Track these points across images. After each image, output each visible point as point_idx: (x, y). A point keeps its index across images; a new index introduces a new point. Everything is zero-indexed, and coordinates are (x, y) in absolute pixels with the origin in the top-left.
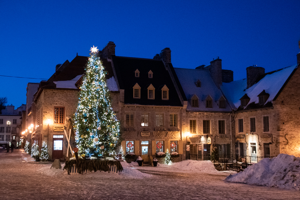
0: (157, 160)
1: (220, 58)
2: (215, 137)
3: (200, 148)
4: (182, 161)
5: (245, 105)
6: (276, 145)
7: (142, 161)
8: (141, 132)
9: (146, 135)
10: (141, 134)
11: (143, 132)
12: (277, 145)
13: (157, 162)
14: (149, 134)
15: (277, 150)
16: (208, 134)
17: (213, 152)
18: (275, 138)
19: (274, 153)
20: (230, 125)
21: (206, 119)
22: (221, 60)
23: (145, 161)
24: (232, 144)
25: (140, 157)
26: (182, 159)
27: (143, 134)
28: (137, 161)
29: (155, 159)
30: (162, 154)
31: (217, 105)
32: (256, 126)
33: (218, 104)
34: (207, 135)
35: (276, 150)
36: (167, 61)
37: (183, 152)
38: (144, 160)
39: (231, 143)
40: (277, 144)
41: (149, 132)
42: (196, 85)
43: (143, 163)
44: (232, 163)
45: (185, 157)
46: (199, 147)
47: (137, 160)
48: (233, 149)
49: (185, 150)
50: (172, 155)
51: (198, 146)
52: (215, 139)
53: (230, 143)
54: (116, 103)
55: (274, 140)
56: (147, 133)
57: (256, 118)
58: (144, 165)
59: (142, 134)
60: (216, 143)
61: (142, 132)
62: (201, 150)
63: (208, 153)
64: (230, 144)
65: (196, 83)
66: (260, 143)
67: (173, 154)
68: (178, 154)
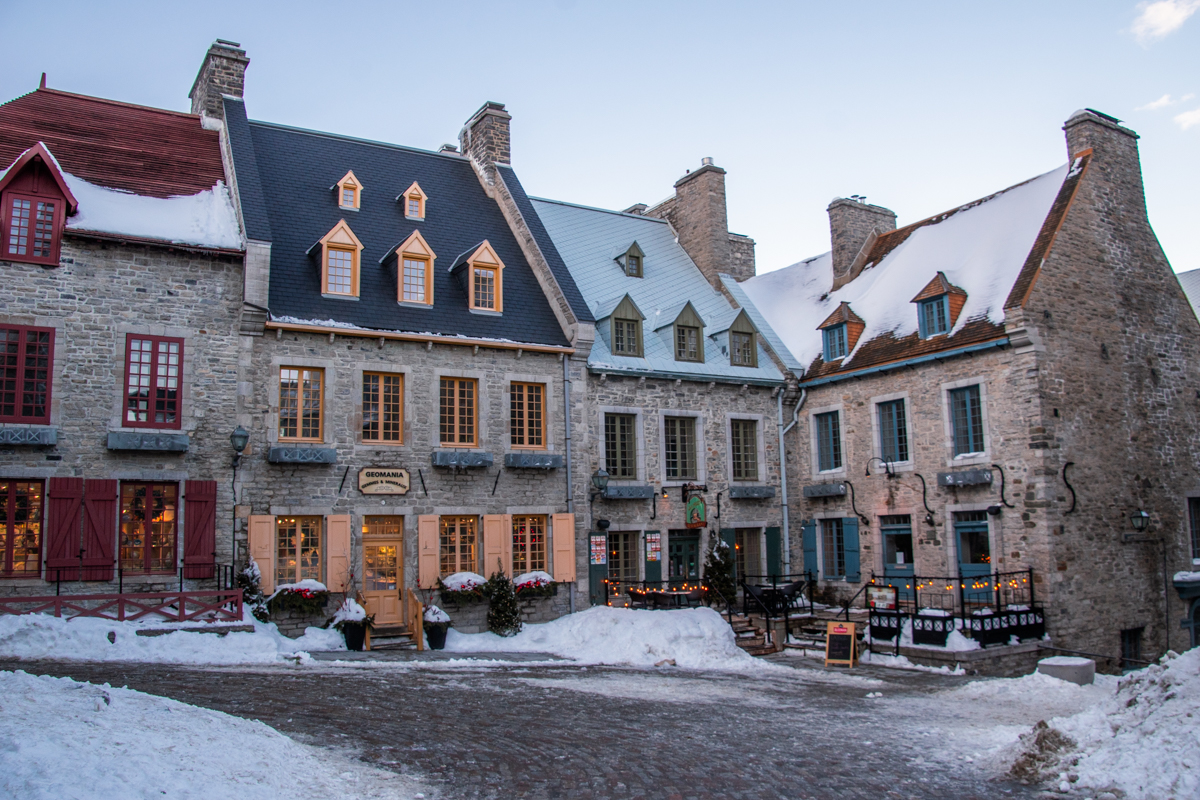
0: (444, 617)
1: (716, 164)
2: (718, 498)
3: (656, 550)
4: (570, 613)
5: (846, 347)
6: (1025, 516)
7: (367, 623)
8: (362, 470)
9: (385, 485)
10: (362, 483)
11: (371, 470)
12: (1031, 515)
13: (448, 624)
14: (405, 481)
15: (1031, 540)
16: (687, 483)
17: (710, 565)
18: (1017, 481)
19: (1016, 555)
20: (778, 441)
21: (677, 412)
22: (721, 172)
23: (379, 623)
24: (790, 527)
25: (351, 602)
26: (570, 603)
27: (371, 479)
28: (337, 627)
29: (434, 613)
30: (472, 583)
31: (720, 351)
32: (909, 437)
33: (724, 350)
34: (685, 485)
35: (1024, 538)
36: (494, 159)
37: (577, 570)
38: (373, 619)
39: (783, 523)
40: (1034, 512)
41: (403, 472)
42: (622, 267)
43: (368, 634)
44: (809, 615)
45: (587, 596)
46: (648, 545)
47: (336, 622)
48: (790, 551)
49: (583, 561)
50: (522, 585)
51: (645, 538)
52: (719, 506)
53: (778, 524)
54: (226, 312)
55: (1017, 495)
56: (394, 475)
57: (907, 402)
58: (377, 642)
59: (364, 480)
60: (724, 526)
61: (366, 471)
62: (658, 558)
63: (690, 571)
64: (779, 528)
65: (623, 261)
66: (933, 512)
67: (529, 584)
68: (551, 582)
